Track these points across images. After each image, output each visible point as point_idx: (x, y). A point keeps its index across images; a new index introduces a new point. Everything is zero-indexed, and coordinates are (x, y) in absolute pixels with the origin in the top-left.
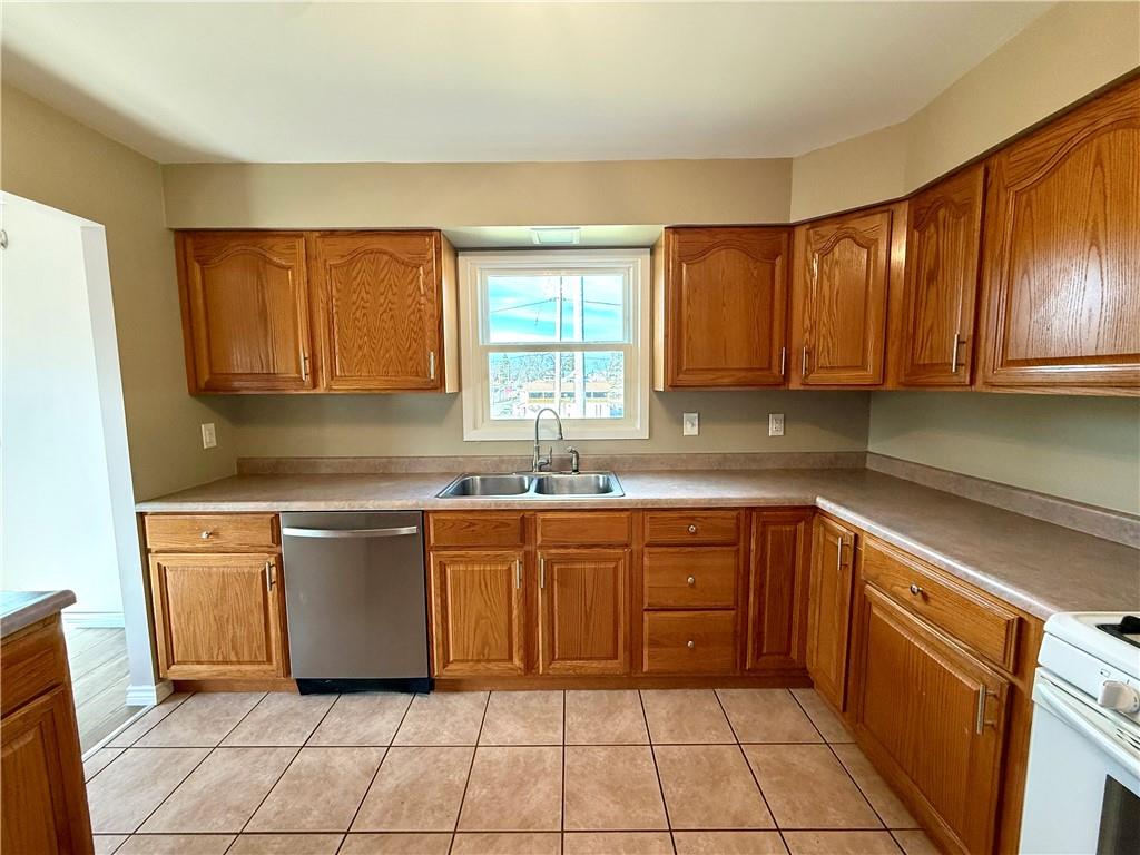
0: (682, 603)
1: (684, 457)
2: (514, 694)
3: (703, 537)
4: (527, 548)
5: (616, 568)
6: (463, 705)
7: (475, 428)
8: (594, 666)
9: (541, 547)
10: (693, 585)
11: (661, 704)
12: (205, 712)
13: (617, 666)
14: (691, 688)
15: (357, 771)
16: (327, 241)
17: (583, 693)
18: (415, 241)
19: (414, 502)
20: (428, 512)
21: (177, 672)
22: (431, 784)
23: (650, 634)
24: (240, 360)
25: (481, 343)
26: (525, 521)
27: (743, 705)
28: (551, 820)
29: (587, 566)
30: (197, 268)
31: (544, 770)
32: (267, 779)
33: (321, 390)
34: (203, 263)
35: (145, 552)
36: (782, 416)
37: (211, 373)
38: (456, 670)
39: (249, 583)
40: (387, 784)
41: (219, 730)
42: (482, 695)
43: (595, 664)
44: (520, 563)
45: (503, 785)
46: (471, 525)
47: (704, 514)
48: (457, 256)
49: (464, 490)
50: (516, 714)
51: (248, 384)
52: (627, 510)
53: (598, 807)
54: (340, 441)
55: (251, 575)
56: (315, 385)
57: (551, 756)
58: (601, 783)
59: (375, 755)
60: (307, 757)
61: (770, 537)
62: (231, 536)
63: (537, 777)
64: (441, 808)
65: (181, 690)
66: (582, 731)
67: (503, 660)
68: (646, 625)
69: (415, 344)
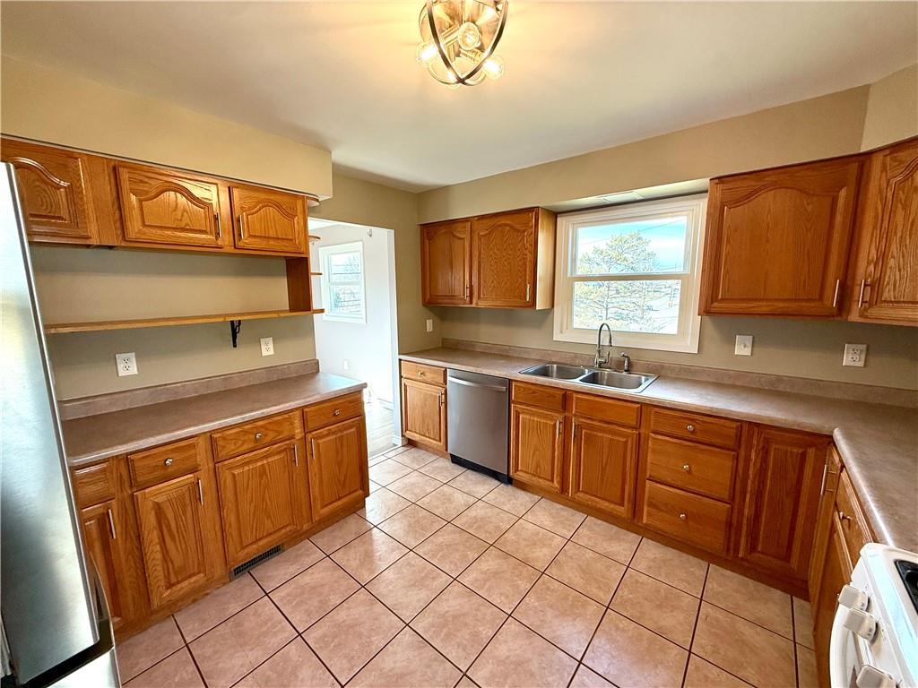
0: (679, 483)
1: (732, 372)
2: (555, 504)
3: (699, 437)
4: (567, 414)
5: (626, 442)
6: (524, 498)
7: (561, 332)
8: (605, 505)
9: (575, 415)
10: (689, 472)
11: (652, 551)
12: (416, 455)
13: (623, 511)
14: (687, 553)
15: (462, 502)
16: (481, 222)
17: (599, 522)
18: (523, 217)
19: (505, 373)
20: (512, 380)
21: (409, 434)
22: (491, 522)
23: (649, 497)
24: (441, 289)
25: (569, 275)
26: (566, 397)
27: (727, 583)
28: (541, 566)
29: (605, 435)
30: (427, 241)
31: (550, 544)
32: (429, 490)
33: (474, 305)
34: (429, 240)
35: (401, 377)
36: (864, 347)
37: (431, 295)
38: (520, 476)
39: (435, 401)
40: (472, 513)
41: (418, 465)
42: (536, 498)
43: (607, 504)
44: (560, 423)
45: (525, 540)
46: (534, 392)
47: (706, 419)
48: (556, 217)
49: (545, 372)
50: (550, 514)
51: (447, 301)
52: (638, 403)
53: (571, 574)
54: (487, 334)
55: (435, 397)
56: (471, 303)
57: (558, 541)
58: (579, 566)
59: (472, 500)
60: (445, 488)
61: (772, 453)
62: (429, 376)
63: (544, 545)
64: (490, 533)
65: (410, 443)
66: (586, 539)
67: (548, 480)
68: (647, 489)
69: (520, 280)
